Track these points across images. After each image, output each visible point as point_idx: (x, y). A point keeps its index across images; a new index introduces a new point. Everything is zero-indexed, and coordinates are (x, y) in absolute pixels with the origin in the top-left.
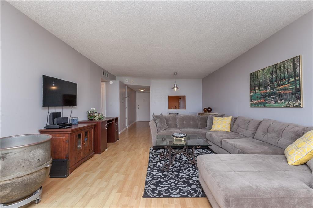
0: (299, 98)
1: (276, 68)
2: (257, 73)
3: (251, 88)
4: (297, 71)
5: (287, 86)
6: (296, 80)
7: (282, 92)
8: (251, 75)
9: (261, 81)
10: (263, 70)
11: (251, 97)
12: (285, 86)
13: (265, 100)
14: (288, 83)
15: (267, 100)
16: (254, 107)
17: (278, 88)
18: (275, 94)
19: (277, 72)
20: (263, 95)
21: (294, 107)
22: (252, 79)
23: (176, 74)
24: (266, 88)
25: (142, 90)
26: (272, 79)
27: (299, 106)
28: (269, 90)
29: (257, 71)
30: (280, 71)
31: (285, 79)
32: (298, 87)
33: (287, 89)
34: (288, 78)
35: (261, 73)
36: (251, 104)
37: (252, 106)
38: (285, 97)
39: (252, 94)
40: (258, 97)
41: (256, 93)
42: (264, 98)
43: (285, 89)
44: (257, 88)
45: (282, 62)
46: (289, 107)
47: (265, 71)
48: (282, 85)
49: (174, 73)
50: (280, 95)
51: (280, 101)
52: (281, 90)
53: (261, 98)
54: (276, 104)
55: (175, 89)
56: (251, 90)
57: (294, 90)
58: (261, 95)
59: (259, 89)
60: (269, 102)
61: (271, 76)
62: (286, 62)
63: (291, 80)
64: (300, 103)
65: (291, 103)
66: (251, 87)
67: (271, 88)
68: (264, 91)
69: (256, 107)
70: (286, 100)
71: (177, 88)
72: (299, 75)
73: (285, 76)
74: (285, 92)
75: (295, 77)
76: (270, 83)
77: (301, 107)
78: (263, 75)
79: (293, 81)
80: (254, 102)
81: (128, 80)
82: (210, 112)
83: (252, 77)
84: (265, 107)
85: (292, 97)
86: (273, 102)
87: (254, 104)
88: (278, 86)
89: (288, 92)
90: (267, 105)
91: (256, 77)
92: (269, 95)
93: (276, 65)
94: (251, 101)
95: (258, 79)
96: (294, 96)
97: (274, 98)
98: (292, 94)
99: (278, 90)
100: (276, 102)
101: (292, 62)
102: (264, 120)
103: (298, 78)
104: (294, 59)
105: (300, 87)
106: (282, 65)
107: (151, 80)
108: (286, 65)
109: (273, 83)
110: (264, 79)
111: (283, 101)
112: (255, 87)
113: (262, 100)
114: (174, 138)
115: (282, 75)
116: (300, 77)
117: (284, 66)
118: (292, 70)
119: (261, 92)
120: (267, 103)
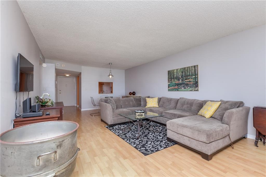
0: (197, 86)
1: (185, 69)
2: (173, 71)
3: (168, 80)
4: (196, 72)
5: (191, 80)
6: (195, 77)
7: (188, 83)
8: (169, 71)
9: (175, 76)
10: (177, 70)
11: (169, 85)
12: (190, 80)
13: (178, 87)
14: (192, 79)
15: (179, 87)
16: (171, 91)
17: (186, 80)
18: (184, 84)
19: (186, 72)
20: (177, 84)
21: (195, 91)
22: (170, 74)
23: (111, 64)
24: (179, 80)
25: (67, 75)
26: (182, 75)
27: (197, 90)
28: (180, 82)
29: (173, 70)
30: (187, 72)
31: (190, 76)
32: (197, 81)
33: (191, 81)
34: (192, 75)
35: (175, 71)
36: (169, 89)
37: (169, 90)
38: (190, 85)
39: (169, 83)
40: (173, 85)
41: (172, 83)
42: (177, 86)
43: (190, 82)
44: (173, 80)
45: (189, 67)
46: (192, 91)
47: (178, 70)
48: (188, 79)
49: (110, 63)
50: (187, 85)
51: (187, 88)
52: (188, 82)
53: (175, 86)
54: (185, 89)
55: (111, 77)
56: (169, 81)
57: (195, 82)
58: (176, 84)
59: (174, 80)
60: (180, 88)
61: (182, 74)
62: (190, 67)
63: (193, 77)
64: (198, 89)
65: (193, 89)
66: (169, 78)
67: (182, 80)
68: (177, 82)
69: (172, 91)
70: (190, 87)
71: (112, 76)
72: (197, 75)
73: (190, 75)
74: (190, 83)
75: (195, 75)
76: (181, 78)
77: (198, 91)
78: (177, 72)
79: (194, 78)
80: (171, 88)
81: (59, 64)
82: (134, 95)
83: (169, 73)
84: (178, 91)
85: (193, 86)
86: (183, 88)
87: (171, 89)
88: (186, 79)
89: (191, 83)
90: (179, 90)
91: (172, 74)
92: (181, 84)
93: (185, 68)
94: (169, 87)
95: (174, 75)
96: (194, 85)
97: (183, 86)
98: (194, 84)
99: (186, 82)
100: (185, 88)
101: (194, 68)
102: (180, 98)
103: (197, 76)
104: (195, 66)
105: (198, 81)
106: (189, 69)
107: (82, 66)
108: (191, 69)
109: (183, 78)
110: (177, 75)
111: (189, 88)
112: (171, 79)
113: (176, 87)
114: (136, 114)
115: (188, 74)
116: (198, 76)
117: (190, 69)
118: (194, 72)
119: (175, 82)
120: (179, 89)
